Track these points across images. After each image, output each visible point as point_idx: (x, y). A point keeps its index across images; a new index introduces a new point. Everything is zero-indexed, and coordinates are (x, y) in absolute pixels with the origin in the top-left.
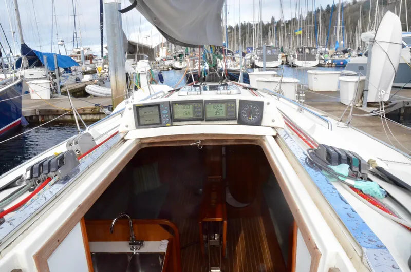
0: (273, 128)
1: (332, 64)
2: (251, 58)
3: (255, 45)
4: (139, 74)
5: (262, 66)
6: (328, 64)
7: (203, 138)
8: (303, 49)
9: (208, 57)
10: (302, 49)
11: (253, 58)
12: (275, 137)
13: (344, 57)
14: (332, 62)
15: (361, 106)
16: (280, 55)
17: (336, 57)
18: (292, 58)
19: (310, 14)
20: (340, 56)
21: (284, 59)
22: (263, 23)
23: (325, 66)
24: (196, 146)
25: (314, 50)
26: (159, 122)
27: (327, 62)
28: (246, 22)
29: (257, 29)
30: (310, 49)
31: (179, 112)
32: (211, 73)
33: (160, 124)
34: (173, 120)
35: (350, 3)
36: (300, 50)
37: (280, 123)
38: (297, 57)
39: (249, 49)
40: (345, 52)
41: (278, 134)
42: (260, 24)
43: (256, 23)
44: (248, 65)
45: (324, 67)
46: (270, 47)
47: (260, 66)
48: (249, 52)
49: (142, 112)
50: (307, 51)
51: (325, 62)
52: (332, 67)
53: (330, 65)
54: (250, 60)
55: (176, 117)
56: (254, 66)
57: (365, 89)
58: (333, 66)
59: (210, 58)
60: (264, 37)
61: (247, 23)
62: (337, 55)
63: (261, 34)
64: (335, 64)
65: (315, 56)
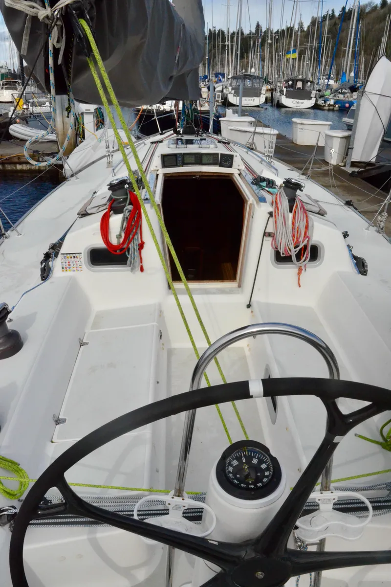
0: (239, 170)
1: (334, 106)
2: (222, 91)
3: (229, 71)
4: (82, 114)
5: (238, 104)
6: (329, 105)
7: (200, 174)
8: (295, 81)
9: (187, 111)
10: (293, 81)
11: (225, 91)
12: (239, 175)
13: (352, 97)
14: (334, 103)
15: (345, 166)
16: (264, 88)
17: (341, 97)
18: (278, 94)
19: (313, 22)
20: (346, 96)
21: (269, 95)
22: (242, 34)
23: (325, 108)
24: (196, 179)
25: (309, 84)
26: (175, 164)
27: (328, 103)
28: (217, 29)
29: (232, 46)
30: (304, 82)
31: (187, 160)
32: (187, 126)
33: (176, 165)
34: (184, 164)
35: (376, 7)
36: (290, 83)
37: (243, 167)
38: (285, 93)
39: (221, 77)
40: (353, 89)
41: (241, 173)
42: (238, 34)
43: (231, 31)
44: (218, 101)
45: (323, 110)
46: (250, 75)
47: (234, 103)
48: (220, 80)
49: (166, 159)
50: (299, 85)
51: (325, 102)
52: (333, 110)
53: (331, 108)
54: (220, 94)
55: (185, 162)
56: (226, 104)
57: (350, 147)
58: (335, 109)
59: (188, 113)
60: (242, 57)
61: (219, 31)
62: (342, 93)
63: (239, 52)
64: (338, 106)
65: (311, 93)
